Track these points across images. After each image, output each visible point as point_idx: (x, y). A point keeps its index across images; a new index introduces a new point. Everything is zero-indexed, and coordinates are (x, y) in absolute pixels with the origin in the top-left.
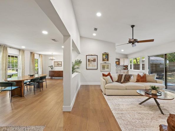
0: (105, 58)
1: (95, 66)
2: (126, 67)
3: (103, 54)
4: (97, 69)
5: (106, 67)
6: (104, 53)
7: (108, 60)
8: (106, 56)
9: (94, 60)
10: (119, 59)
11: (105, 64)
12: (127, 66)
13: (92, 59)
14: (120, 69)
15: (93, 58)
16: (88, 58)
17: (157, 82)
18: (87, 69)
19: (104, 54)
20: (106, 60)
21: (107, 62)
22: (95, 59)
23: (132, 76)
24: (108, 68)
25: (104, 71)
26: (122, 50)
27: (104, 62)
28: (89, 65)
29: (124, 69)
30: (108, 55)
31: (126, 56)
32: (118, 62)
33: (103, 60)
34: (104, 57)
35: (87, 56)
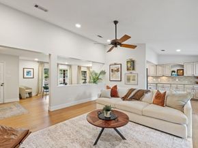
0: (130, 67)
3: (127, 62)
4: (121, 81)
7: (133, 69)
8: (131, 64)
9: (117, 71)
10: (183, 66)
11: (130, 75)
15: (116, 68)
16: (111, 68)
19: (129, 61)
20: (131, 69)
21: (133, 72)
22: (119, 69)
24: (135, 80)
26: (178, 50)
30: (133, 62)
32: (181, 71)
34: (129, 65)
35: (110, 65)
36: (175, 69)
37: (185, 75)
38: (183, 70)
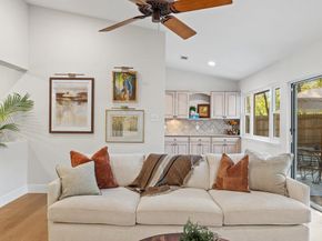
0: (123, 90)
1: (83, 120)
2: (233, 127)
3: (115, 74)
4: (92, 132)
5: (126, 125)
6: (120, 70)
7: (133, 98)
8: (128, 84)
9: (81, 99)
10: (208, 98)
12: (238, 121)
13: (74, 94)
14: (212, 132)
15: (75, 89)
16: (56, 89)
17: (287, 194)
18: (51, 132)
19: (119, 73)
20: (127, 96)
21: (131, 105)
22: (86, 94)
23: (202, 164)
24: (136, 130)
25: (120, 139)
26: (212, 64)
27: (120, 104)
28: (60, 116)
29: (229, 133)
30: (133, 76)
31: (234, 87)
32: (205, 109)
33: (116, 98)
34: (120, 85)
35: (51, 79)
36: (195, 103)
37: (212, 116)
38: (209, 106)
